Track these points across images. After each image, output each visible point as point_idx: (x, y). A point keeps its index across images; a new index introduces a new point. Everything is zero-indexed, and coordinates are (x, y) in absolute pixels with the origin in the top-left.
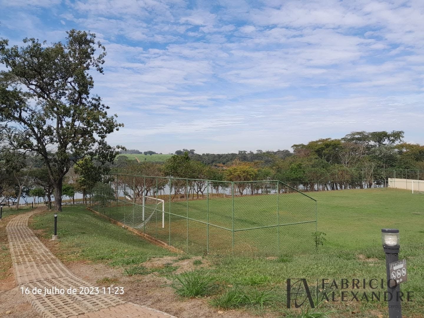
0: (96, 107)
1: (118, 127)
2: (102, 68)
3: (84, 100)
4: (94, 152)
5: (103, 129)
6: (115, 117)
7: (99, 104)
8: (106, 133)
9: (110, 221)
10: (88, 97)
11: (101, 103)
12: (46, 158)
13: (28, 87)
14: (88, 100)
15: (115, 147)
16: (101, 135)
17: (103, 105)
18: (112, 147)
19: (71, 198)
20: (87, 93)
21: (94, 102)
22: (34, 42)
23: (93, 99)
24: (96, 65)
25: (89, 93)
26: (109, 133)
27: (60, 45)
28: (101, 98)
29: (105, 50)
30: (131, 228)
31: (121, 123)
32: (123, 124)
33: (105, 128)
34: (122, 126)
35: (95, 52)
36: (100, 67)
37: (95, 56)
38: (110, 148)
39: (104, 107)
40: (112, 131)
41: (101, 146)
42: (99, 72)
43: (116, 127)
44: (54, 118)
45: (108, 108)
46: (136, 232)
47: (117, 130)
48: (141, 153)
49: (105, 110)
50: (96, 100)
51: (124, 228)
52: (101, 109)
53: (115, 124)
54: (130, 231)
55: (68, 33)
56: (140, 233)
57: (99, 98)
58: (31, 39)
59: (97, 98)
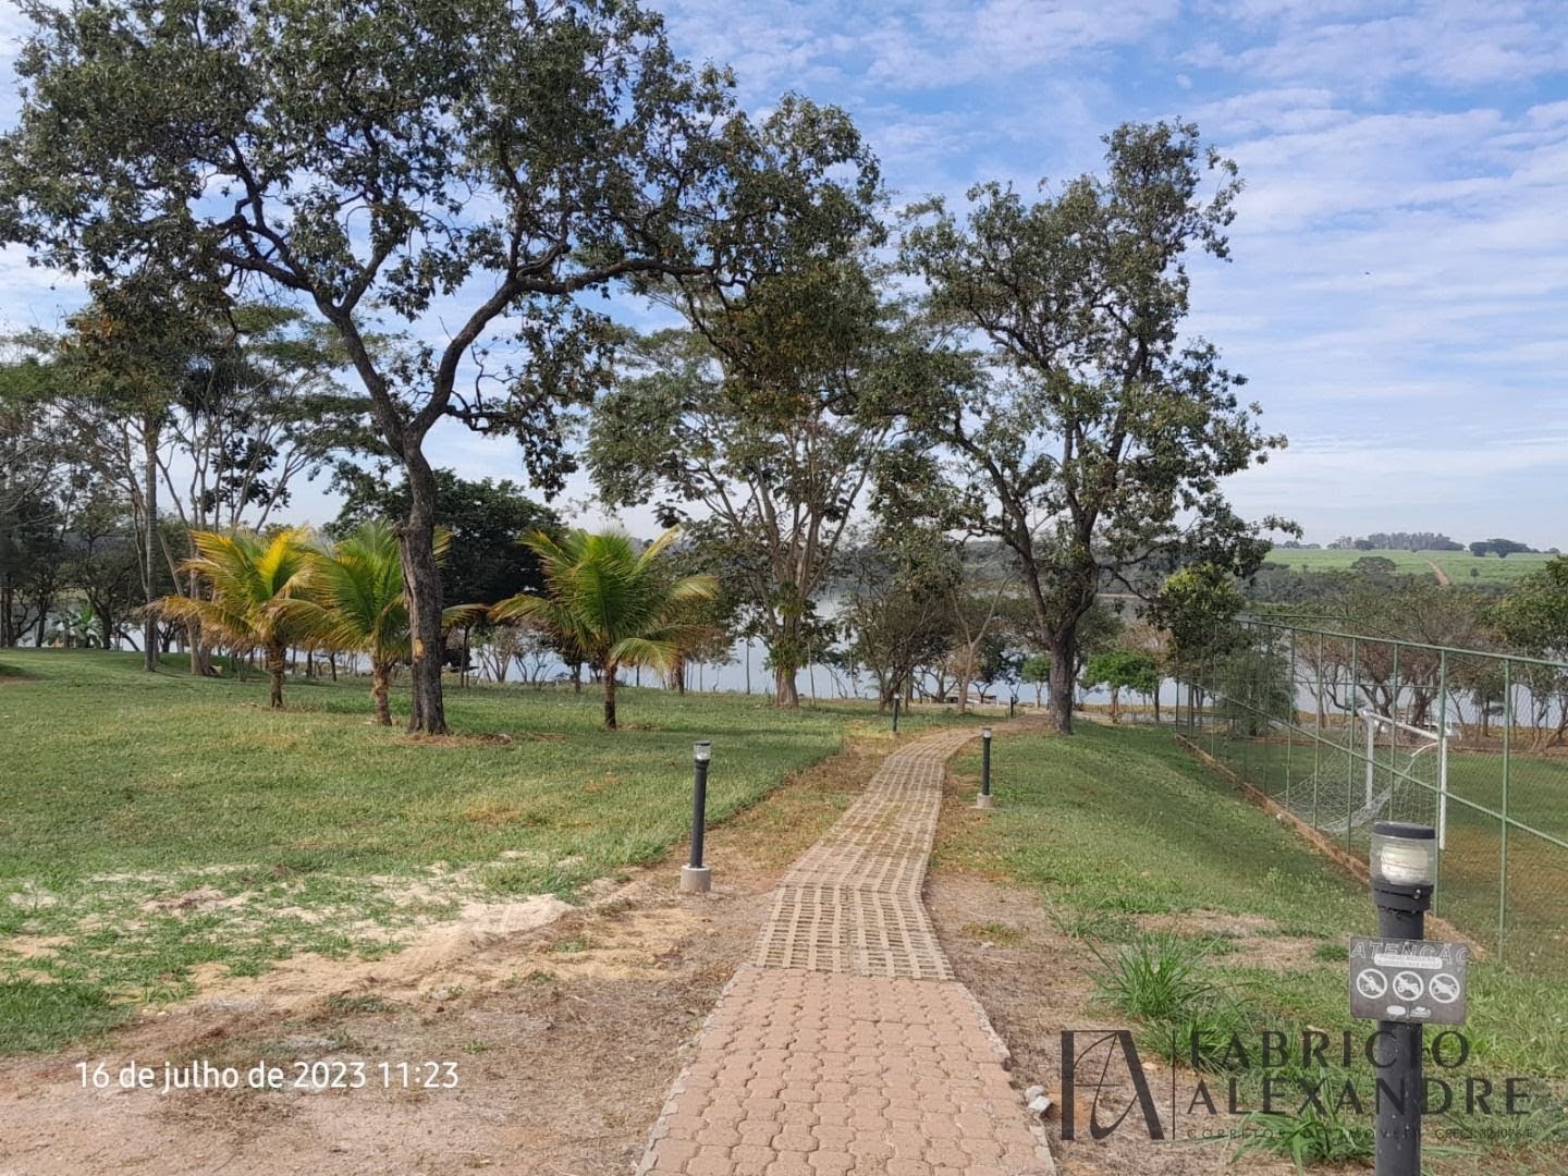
0: (1197, 378)
1: (1266, 449)
2: (1225, 240)
3: (1156, 361)
4: (1183, 540)
5: (1205, 457)
6: (1251, 415)
7: (1210, 368)
8: (1218, 473)
9: (1239, 791)
10: (1168, 349)
11: (1217, 365)
12: (1028, 558)
13: (992, 336)
14: (1170, 359)
15: (1260, 522)
16: (1196, 480)
17: (1224, 375)
18: (1246, 522)
19: (1150, 702)
20: (1168, 335)
21: (1191, 364)
22: (996, 193)
23: (1187, 354)
24: (1202, 233)
25: (1173, 336)
26: (1230, 470)
27: (1086, 185)
28: (1216, 349)
29: (1234, 174)
30: (1305, 828)
31: (1276, 435)
32: (1283, 439)
33: (1214, 458)
34: (1278, 447)
35: (1196, 188)
36: (1218, 238)
37: (1201, 200)
38: (1240, 526)
39: (1225, 379)
40: (1242, 464)
41: (1210, 519)
42: (1213, 253)
43: (1257, 448)
44: (1045, 430)
45: (1240, 381)
46: (1321, 844)
47: (1262, 460)
48: (1460, 548)
49: (1233, 388)
50: (1198, 356)
51: (1282, 823)
52: (1214, 386)
53: (1253, 441)
54: (1301, 838)
55: (1106, 140)
56: (1336, 852)
57: (1211, 348)
58: (989, 187)
59: (1202, 350)
